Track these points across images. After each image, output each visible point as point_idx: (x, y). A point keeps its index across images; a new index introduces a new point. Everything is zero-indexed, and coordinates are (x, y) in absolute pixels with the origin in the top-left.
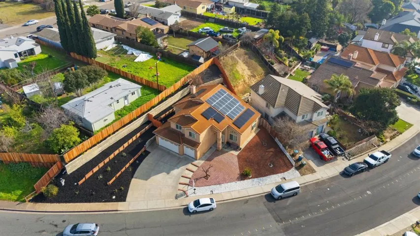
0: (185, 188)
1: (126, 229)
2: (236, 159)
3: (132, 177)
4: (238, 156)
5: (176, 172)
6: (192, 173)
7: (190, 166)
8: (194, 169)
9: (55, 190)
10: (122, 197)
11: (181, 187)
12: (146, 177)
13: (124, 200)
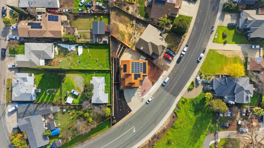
0: (142, 97)
1: (138, 117)
2: (148, 79)
3: (127, 103)
4: (148, 78)
5: (136, 94)
6: (140, 92)
7: (138, 90)
8: (140, 90)
9: (115, 121)
10: (130, 111)
11: (140, 98)
12: (130, 101)
13: (131, 111)
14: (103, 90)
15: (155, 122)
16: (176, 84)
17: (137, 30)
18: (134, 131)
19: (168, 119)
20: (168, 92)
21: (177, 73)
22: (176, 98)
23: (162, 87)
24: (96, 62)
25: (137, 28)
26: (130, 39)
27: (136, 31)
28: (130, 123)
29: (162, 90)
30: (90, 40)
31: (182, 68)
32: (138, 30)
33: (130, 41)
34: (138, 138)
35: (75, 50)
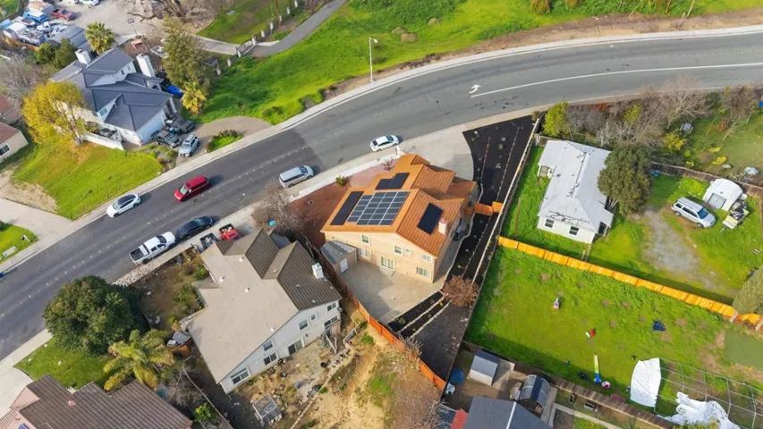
1: (446, 114)
3: (473, 154)
10: (468, 134)
13: (464, 133)
14: (558, 176)
15: (398, 91)
16: (268, 162)
17: (296, 403)
18: (476, 87)
19: (354, 87)
20: (309, 149)
21: (241, 190)
22: (293, 129)
23: (321, 167)
24: (568, 298)
25: (290, 409)
26: (353, 365)
27: (300, 399)
28: (481, 107)
29: (324, 160)
30: (578, 415)
31: (217, 197)
32: (292, 400)
33: (357, 356)
34: (473, 71)
35: (681, 398)
